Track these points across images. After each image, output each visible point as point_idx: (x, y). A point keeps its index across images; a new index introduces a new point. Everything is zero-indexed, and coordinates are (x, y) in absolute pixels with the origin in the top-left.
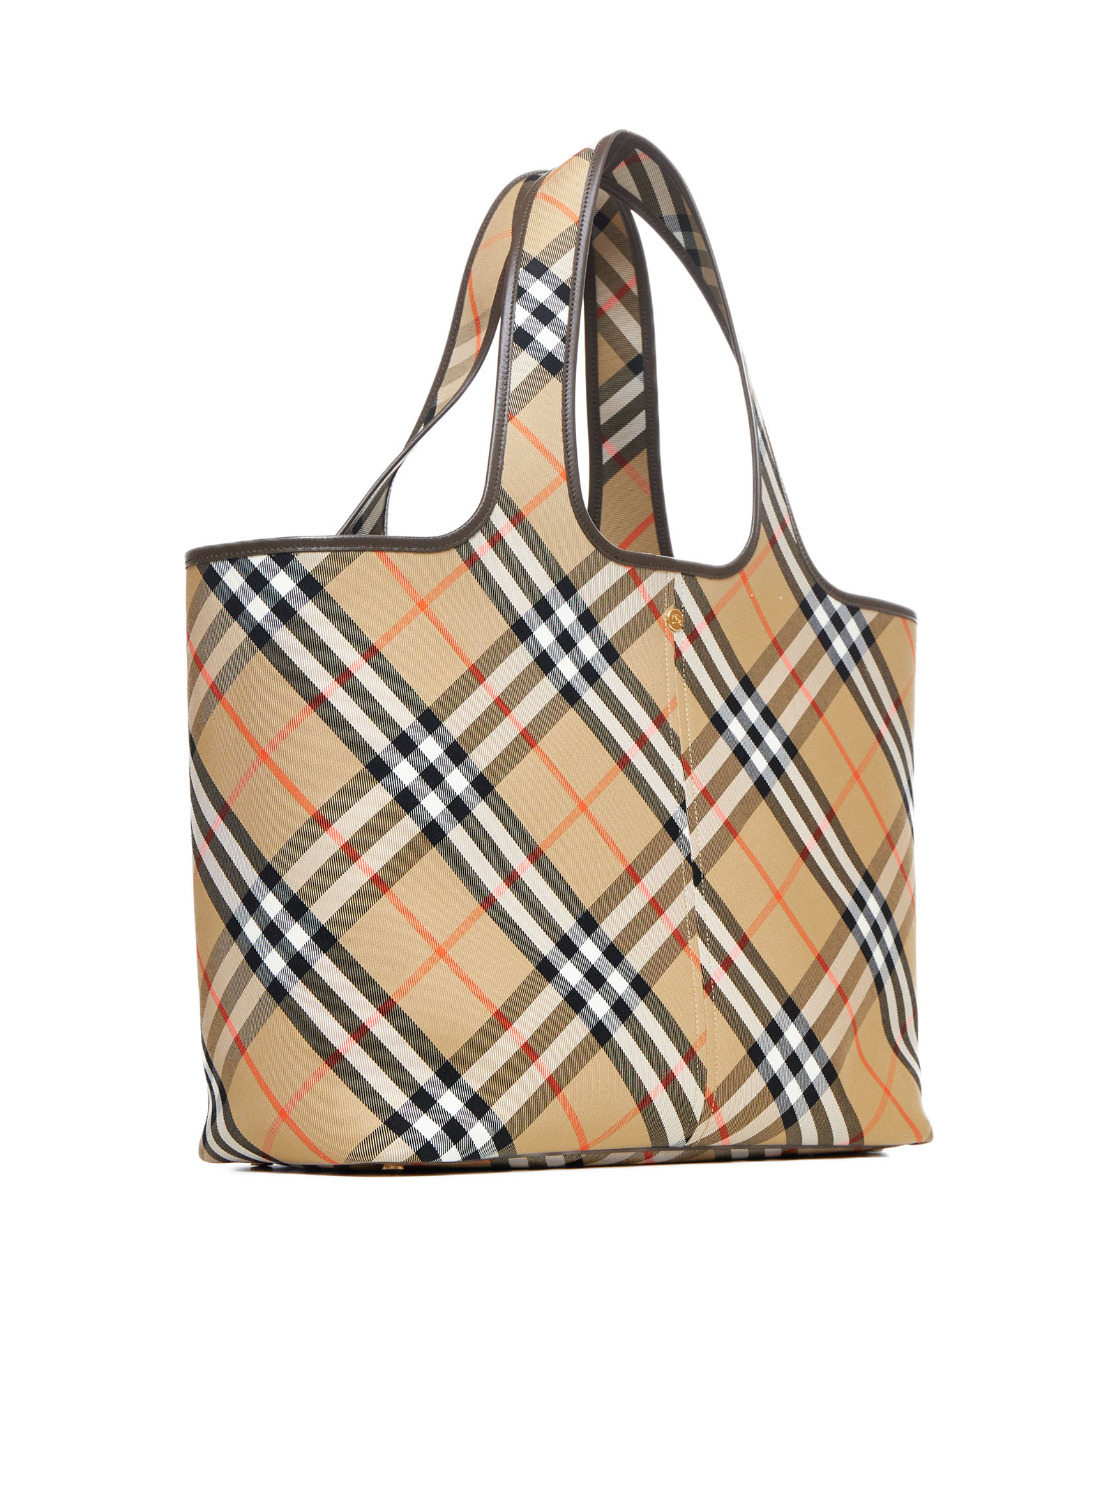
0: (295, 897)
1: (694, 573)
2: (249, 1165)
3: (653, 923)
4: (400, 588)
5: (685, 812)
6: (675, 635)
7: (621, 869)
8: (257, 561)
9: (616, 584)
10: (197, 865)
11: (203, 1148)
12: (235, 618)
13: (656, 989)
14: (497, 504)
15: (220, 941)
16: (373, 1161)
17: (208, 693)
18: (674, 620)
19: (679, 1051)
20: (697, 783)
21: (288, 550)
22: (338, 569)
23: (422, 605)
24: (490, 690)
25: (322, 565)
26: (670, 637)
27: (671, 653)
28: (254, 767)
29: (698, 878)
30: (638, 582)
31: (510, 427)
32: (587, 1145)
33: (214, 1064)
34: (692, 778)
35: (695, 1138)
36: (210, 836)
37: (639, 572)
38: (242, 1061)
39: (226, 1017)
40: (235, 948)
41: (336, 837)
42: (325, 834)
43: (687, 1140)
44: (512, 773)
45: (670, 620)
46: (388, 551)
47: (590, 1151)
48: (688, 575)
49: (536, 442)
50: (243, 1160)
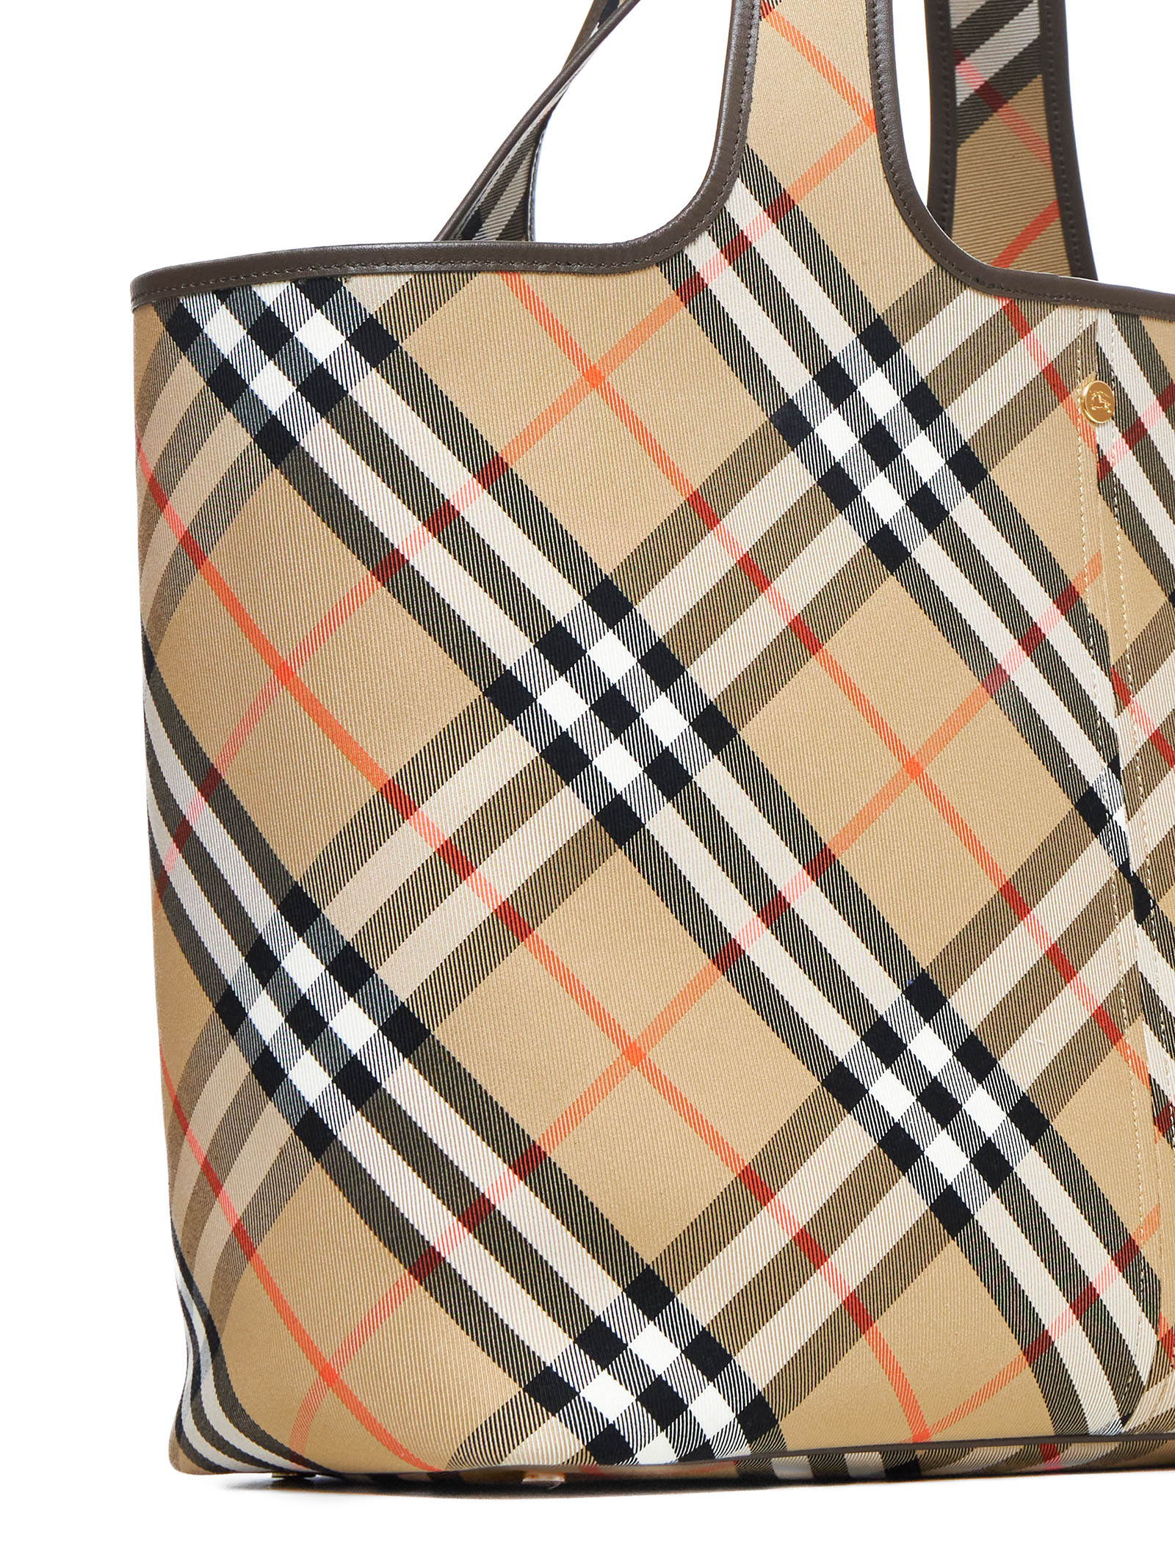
0: (348, 948)
1: (1135, 311)
2: (268, 1476)
3: (1055, 995)
4: (550, 344)
5: (1118, 777)
6: (1098, 431)
7: (990, 890)
8: (269, 293)
9: (977, 334)
10: (158, 891)
11: (177, 1444)
12: (229, 406)
13: (1061, 1124)
14: (739, 180)
15: (204, 1039)
16: (503, 1464)
17: (176, 553)
18: (1096, 402)
19: (1106, 1246)
20: (1143, 720)
21: (329, 272)
22: (429, 308)
23: (594, 377)
24: (729, 543)
25: (394, 300)
26: (1089, 436)
27: (1089, 467)
28: (266, 697)
29: (1143, 907)
30: (1023, 329)
31: (765, 30)
32: (926, 1431)
33: (195, 1279)
34: (1133, 712)
35: (1141, 1417)
36: (183, 834)
37: (1025, 308)
38: (249, 1273)
39: (217, 1187)
40: (233, 1051)
41: (427, 830)
42: (406, 826)
43: (1125, 1420)
44: (773, 703)
45: (1088, 403)
46: (525, 271)
47: (933, 1443)
48: (1123, 314)
49: (814, 57)
50: (254, 1468)
